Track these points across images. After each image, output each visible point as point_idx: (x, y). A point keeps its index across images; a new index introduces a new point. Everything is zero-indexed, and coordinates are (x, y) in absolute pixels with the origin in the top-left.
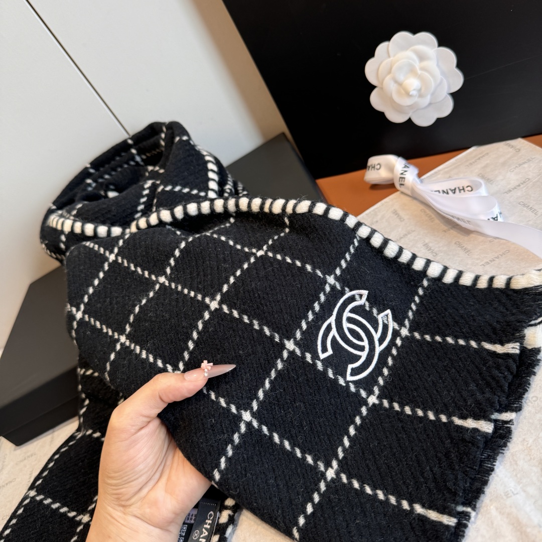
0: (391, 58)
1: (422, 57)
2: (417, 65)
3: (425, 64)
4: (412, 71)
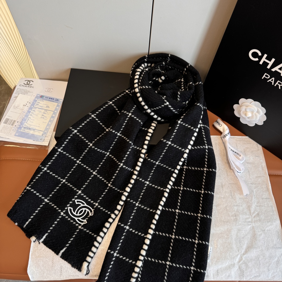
0: (250, 104)
1: (258, 112)
2: (255, 112)
3: (257, 114)
4: (252, 112)
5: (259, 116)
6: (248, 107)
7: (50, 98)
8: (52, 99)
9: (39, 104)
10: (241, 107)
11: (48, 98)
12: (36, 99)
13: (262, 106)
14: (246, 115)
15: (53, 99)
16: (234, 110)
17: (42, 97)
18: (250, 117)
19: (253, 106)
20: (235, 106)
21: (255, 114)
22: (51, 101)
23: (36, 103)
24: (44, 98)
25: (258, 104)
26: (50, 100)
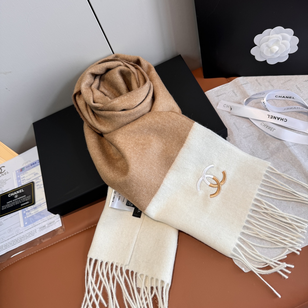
5: (288, 43)
6: (269, 41)
7: (31, 165)
8: (34, 164)
9: (26, 178)
10: (260, 47)
11: (29, 166)
12: (19, 176)
13: (285, 28)
14: (271, 52)
15: (36, 163)
16: (254, 56)
17: (22, 170)
18: (278, 51)
19: (275, 35)
20: (253, 51)
21: (282, 43)
22: (35, 166)
23: (21, 180)
24: (25, 168)
25: (279, 28)
26: (33, 166)
